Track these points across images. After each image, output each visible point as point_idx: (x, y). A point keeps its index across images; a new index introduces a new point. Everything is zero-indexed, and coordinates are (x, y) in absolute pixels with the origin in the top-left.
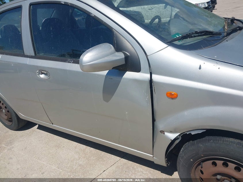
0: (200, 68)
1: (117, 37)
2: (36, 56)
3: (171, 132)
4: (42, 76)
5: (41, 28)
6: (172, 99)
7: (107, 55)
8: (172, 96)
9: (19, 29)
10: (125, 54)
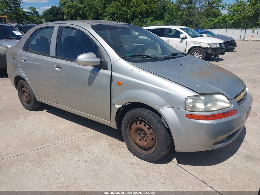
0: (132, 71)
1: (100, 51)
2: (57, 57)
3: (118, 104)
4: (57, 69)
5: (63, 42)
6: (119, 85)
7: (91, 58)
8: (119, 84)
9: (49, 41)
10: (101, 60)
